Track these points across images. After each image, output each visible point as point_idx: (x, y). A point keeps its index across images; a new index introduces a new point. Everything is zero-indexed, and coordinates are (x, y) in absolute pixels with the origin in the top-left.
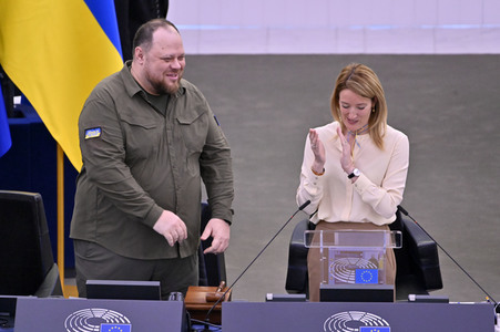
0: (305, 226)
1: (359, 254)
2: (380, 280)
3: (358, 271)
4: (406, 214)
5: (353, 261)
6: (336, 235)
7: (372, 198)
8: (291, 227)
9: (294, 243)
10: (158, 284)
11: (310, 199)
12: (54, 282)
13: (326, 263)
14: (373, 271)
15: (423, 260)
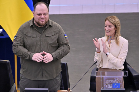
0: (96, 70)
1: (113, 79)
2: (120, 87)
3: (113, 84)
4: (129, 65)
5: (112, 81)
6: (106, 72)
7: (113, 62)
8: (91, 70)
9: (92, 75)
10: (48, 89)
11: (97, 61)
12: (14, 89)
13: (103, 82)
14: (119, 84)
15: (135, 80)
